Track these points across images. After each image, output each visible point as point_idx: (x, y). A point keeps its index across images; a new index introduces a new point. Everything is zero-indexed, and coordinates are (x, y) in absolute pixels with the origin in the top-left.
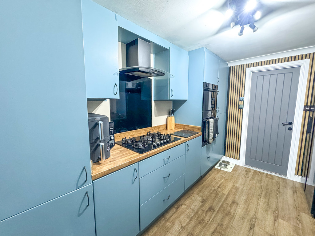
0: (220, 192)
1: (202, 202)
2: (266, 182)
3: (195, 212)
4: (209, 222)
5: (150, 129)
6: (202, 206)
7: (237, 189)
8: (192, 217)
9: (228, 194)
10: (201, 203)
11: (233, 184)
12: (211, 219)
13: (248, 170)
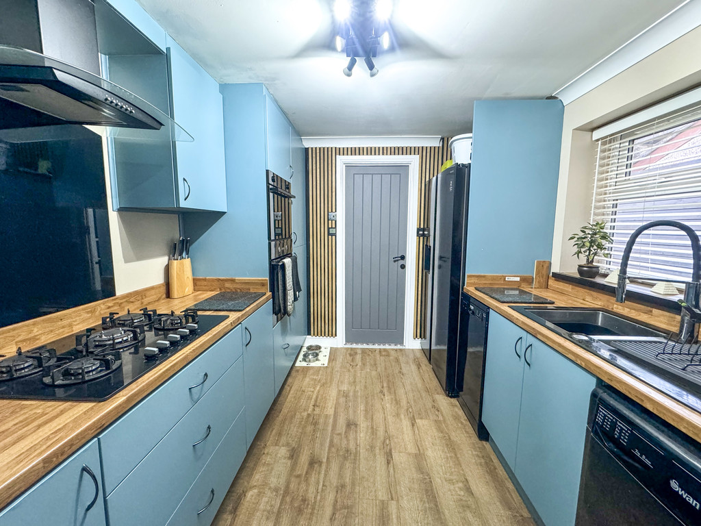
0: (319, 415)
1: (291, 457)
2: (383, 365)
3: (282, 492)
4: (319, 498)
5: (110, 305)
6: (293, 468)
7: (346, 396)
8: (279, 508)
9: (336, 413)
10: (289, 462)
11: (338, 388)
12: (321, 486)
13: (352, 352)
